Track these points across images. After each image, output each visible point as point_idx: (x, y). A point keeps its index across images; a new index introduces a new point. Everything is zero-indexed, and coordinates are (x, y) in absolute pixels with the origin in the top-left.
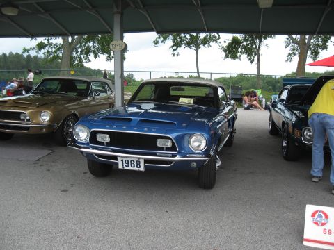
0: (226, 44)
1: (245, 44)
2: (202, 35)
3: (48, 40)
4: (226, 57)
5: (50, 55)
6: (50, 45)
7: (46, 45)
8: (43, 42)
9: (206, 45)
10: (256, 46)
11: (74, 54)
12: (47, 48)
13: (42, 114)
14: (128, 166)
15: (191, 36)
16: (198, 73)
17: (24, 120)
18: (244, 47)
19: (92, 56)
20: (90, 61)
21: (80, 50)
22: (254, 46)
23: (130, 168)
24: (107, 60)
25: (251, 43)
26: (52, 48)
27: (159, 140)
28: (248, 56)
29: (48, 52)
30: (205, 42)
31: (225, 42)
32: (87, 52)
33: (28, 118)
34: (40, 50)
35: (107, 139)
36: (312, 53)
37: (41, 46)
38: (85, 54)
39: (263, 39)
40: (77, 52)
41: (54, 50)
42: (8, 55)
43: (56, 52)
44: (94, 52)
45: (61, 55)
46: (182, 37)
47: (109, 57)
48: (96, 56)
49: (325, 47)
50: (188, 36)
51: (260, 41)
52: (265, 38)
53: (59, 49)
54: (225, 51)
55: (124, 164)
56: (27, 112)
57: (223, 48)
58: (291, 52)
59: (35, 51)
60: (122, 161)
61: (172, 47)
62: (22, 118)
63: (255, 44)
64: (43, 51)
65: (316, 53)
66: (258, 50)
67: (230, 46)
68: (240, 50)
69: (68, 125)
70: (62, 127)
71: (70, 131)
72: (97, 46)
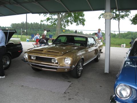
3: (51, 17)
4: (132, 24)
5: (52, 23)
6: (52, 19)
7: (51, 19)
8: (49, 17)
9: (123, 18)
11: (62, 23)
12: (51, 20)
13: (66, 60)
15: (116, 14)
16: (119, 31)
17: (54, 63)
19: (69, 24)
20: (69, 26)
21: (64, 21)
24: (76, 25)
26: (53, 20)
29: (51, 22)
32: (68, 22)
33: (56, 61)
34: (48, 21)
37: (48, 19)
38: (67, 22)
40: (63, 22)
41: (54, 21)
42: (33, 23)
43: (55, 22)
44: (71, 22)
45: (56, 23)
47: (77, 24)
48: (71, 24)
53: (56, 21)
54: (132, 21)
56: (56, 58)
57: (130, 20)
59: (46, 21)
62: (53, 61)
64: (49, 21)
67: (134, 18)
69: (79, 65)
70: (76, 67)
71: (80, 69)
72: (72, 19)
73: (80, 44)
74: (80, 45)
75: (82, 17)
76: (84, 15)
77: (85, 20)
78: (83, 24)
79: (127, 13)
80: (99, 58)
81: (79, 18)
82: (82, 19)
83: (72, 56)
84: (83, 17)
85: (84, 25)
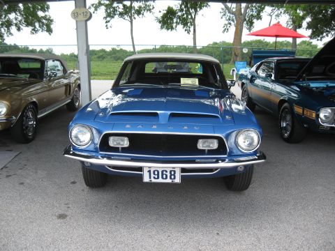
0: (161, 14)
1: (180, 14)
2: (136, 5)
4: (162, 28)
9: (141, 16)
10: (192, 17)
14: (158, 178)
15: (124, 6)
16: (133, 45)
18: (179, 17)
22: (190, 17)
23: (160, 180)
24: (32, 33)
25: (186, 13)
27: (200, 141)
28: (184, 27)
30: (139, 12)
31: (160, 12)
32: (8, 24)
35: (126, 143)
36: (247, 23)
39: (198, 10)
46: (114, 8)
47: (34, 30)
48: (19, 29)
49: (259, 17)
50: (121, 6)
51: (196, 11)
52: (201, 8)
54: (160, 22)
55: (152, 175)
57: (157, 19)
58: (227, 22)
60: (149, 171)
61: (105, 18)
63: (191, 14)
65: (251, 24)
66: (194, 20)
67: (165, 16)
68: (175, 20)
69: (27, 117)
70: (21, 120)
71: (30, 123)
72: (20, 18)
73: (28, 75)
74: (29, 78)
75: (44, 11)
76: (48, 8)
77: (52, 21)
78: (49, 30)
79: (148, 3)
80: (77, 104)
81: (37, 15)
82: (45, 18)
83: (8, 97)
84: (47, 13)
85: (52, 32)
